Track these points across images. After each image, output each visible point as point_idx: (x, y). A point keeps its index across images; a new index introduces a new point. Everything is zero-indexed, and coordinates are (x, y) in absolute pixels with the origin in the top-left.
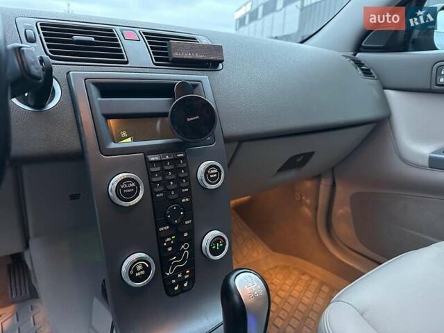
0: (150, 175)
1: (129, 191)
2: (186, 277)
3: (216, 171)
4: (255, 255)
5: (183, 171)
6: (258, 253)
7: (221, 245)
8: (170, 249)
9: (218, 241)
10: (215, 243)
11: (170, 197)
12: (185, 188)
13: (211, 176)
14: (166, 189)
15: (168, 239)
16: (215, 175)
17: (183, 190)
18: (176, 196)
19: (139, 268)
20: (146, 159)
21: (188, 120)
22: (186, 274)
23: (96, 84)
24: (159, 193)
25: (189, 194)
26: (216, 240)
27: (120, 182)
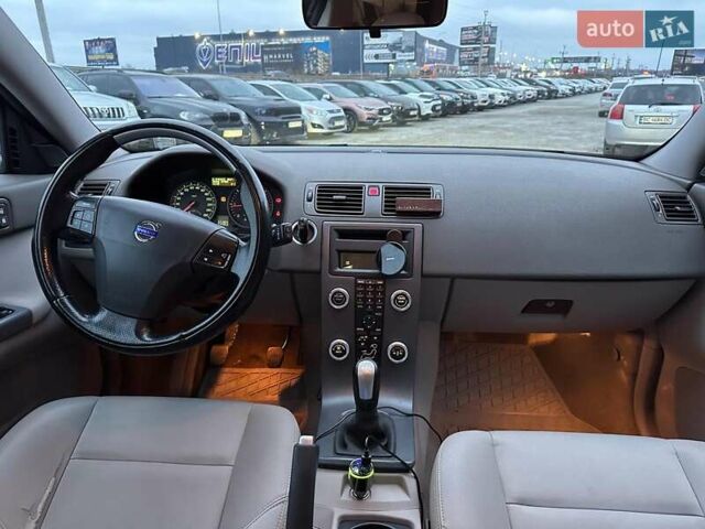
1: (339, 299)
3: (404, 298)
5: (379, 294)
8: (363, 344)
9: (399, 350)
10: (396, 351)
11: (367, 310)
12: (380, 306)
13: (399, 301)
14: (365, 303)
15: (362, 337)
16: (402, 302)
17: (378, 307)
18: (372, 310)
19: (339, 348)
20: (356, 281)
21: (387, 259)
23: (337, 230)
24: (360, 305)
25: (382, 311)
26: (397, 348)
27: (335, 293)
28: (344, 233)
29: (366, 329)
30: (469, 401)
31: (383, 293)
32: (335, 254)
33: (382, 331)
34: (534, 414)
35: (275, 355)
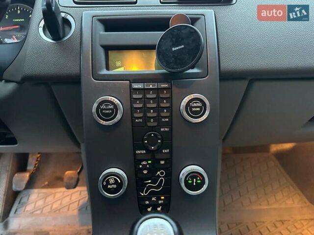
0: (133, 101)
1: (107, 112)
2: (160, 202)
3: (200, 105)
4: (290, 202)
5: (165, 101)
6: (293, 201)
7: (199, 181)
8: (145, 172)
9: (196, 177)
10: (192, 178)
11: (149, 124)
12: (165, 117)
13: (193, 109)
14: (145, 115)
15: (144, 163)
16: (198, 109)
17: (163, 120)
18: (155, 124)
19: (112, 181)
20: (130, 86)
21: (174, 49)
22: (161, 200)
23: (101, 21)
24: (138, 118)
25: (170, 124)
26: (193, 175)
27: (101, 103)
28: (111, 25)
29: (148, 151)
30: (233, 201)
31: (170, 99)
32: (101, 52)
33: (171, 152)
34: (283, 206)
35: (71, 178)
